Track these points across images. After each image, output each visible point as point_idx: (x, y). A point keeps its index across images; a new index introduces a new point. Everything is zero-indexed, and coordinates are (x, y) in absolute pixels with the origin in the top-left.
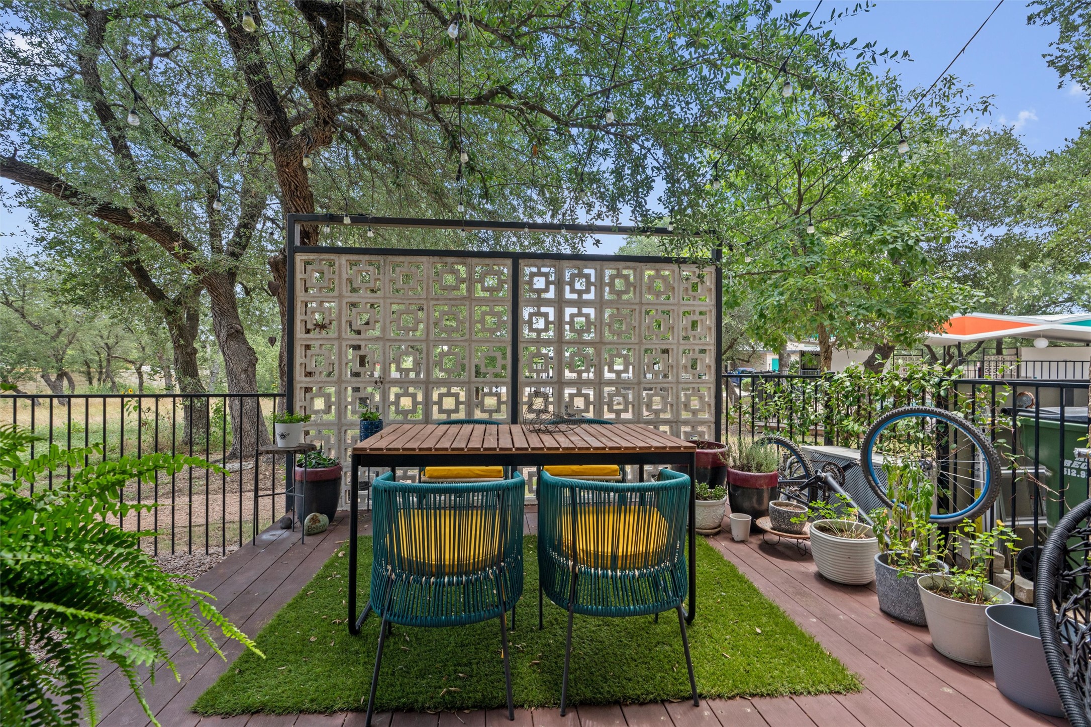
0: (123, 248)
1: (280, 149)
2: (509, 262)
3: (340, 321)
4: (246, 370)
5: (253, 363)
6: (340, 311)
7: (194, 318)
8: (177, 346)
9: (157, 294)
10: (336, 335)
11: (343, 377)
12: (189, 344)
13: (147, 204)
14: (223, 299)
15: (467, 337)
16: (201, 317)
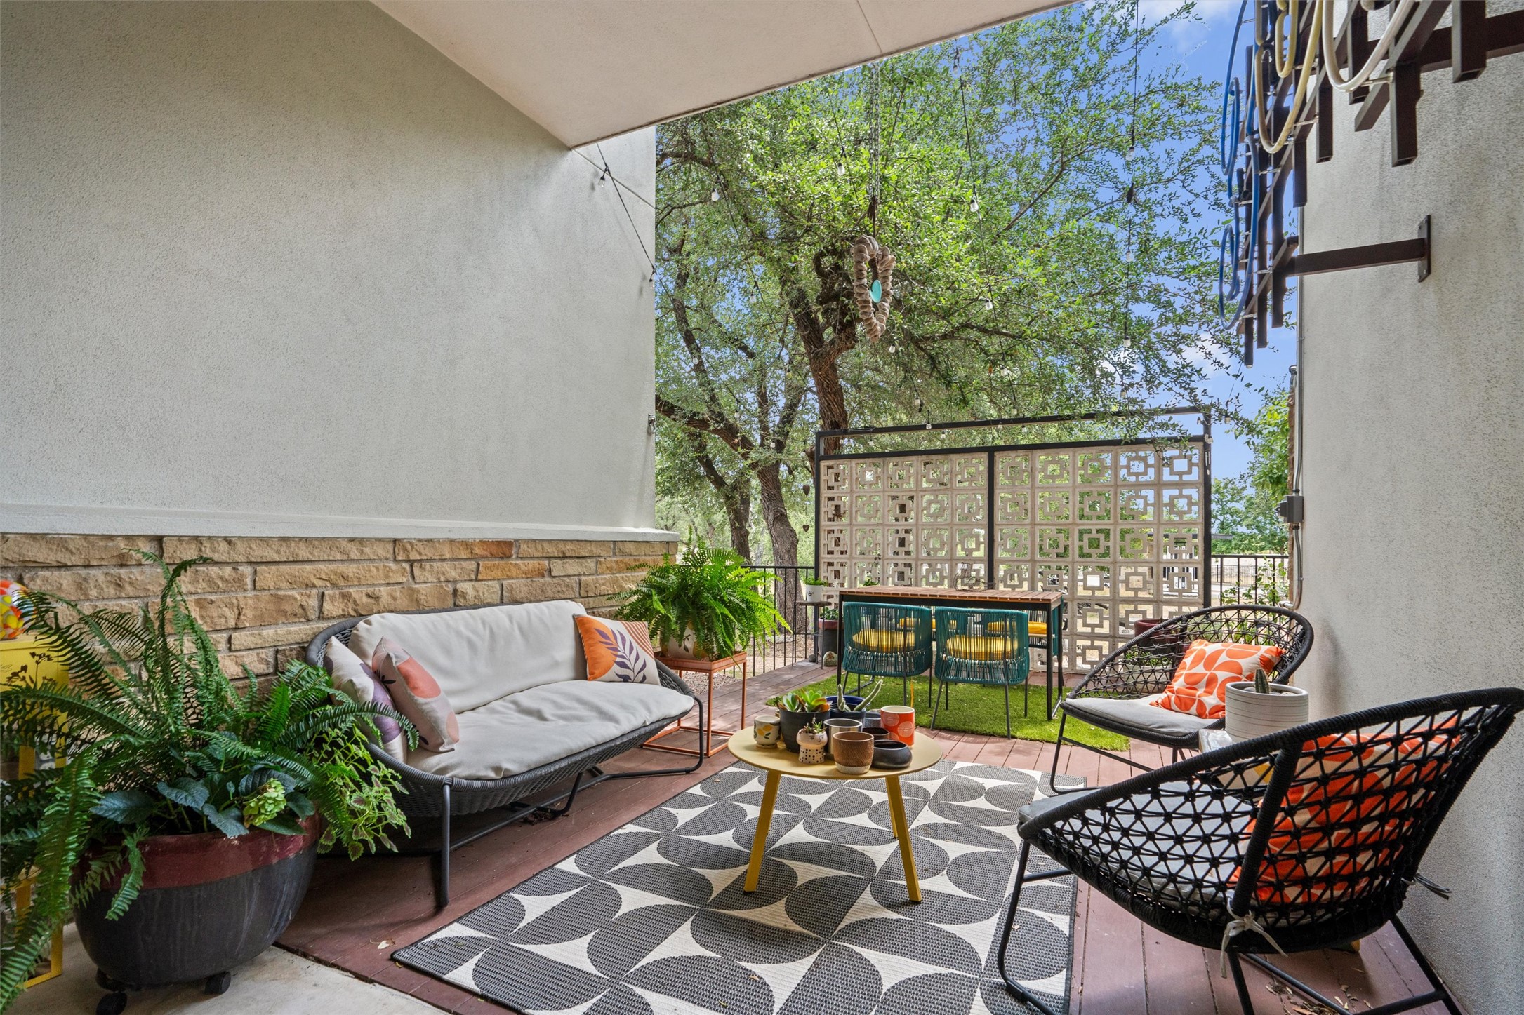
0: (696, 443)
1: (814, 357)
2: (985, 456)
3: (851, 511)
4: (789, 551)
5: (794, 544)
6: (851, 503)
7: (746, 502)
8: (734, 529)
9: (719, 482)
10: (848, 522)
11: (854, 555)
12: (742, 527)
13: (717, 410)
14: (770, 484)
15: (949, 521)
16: (752, 499)
